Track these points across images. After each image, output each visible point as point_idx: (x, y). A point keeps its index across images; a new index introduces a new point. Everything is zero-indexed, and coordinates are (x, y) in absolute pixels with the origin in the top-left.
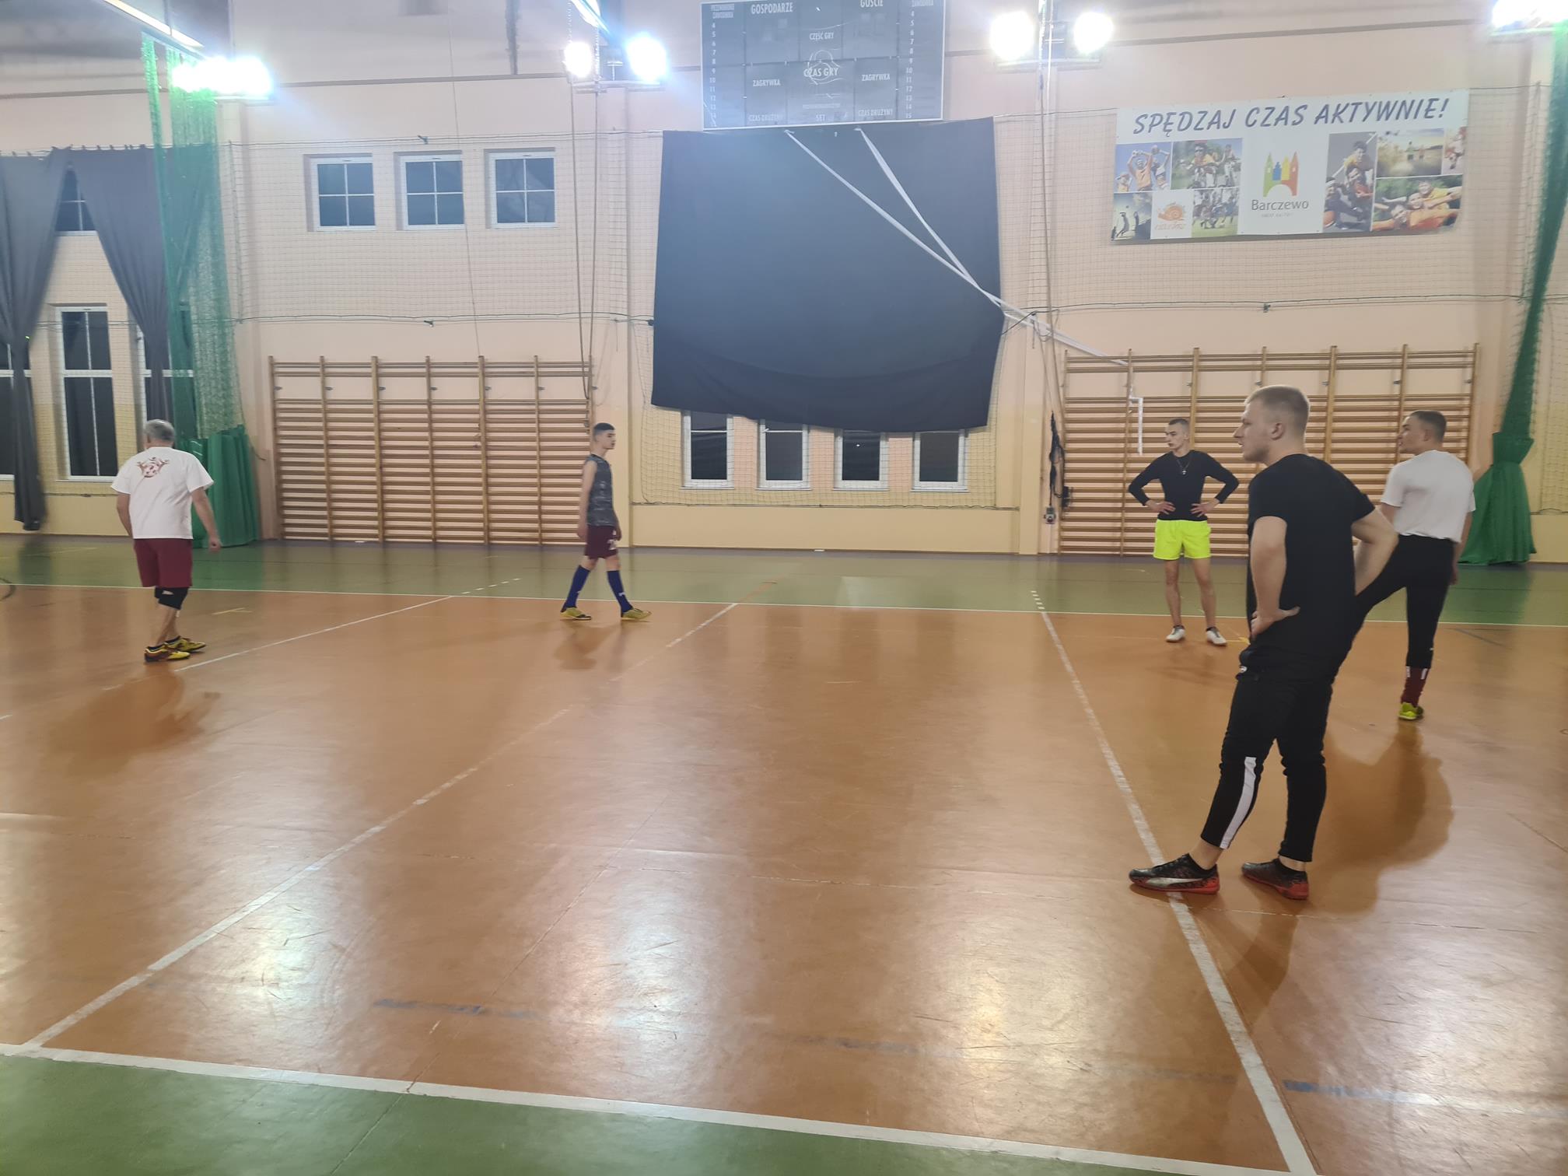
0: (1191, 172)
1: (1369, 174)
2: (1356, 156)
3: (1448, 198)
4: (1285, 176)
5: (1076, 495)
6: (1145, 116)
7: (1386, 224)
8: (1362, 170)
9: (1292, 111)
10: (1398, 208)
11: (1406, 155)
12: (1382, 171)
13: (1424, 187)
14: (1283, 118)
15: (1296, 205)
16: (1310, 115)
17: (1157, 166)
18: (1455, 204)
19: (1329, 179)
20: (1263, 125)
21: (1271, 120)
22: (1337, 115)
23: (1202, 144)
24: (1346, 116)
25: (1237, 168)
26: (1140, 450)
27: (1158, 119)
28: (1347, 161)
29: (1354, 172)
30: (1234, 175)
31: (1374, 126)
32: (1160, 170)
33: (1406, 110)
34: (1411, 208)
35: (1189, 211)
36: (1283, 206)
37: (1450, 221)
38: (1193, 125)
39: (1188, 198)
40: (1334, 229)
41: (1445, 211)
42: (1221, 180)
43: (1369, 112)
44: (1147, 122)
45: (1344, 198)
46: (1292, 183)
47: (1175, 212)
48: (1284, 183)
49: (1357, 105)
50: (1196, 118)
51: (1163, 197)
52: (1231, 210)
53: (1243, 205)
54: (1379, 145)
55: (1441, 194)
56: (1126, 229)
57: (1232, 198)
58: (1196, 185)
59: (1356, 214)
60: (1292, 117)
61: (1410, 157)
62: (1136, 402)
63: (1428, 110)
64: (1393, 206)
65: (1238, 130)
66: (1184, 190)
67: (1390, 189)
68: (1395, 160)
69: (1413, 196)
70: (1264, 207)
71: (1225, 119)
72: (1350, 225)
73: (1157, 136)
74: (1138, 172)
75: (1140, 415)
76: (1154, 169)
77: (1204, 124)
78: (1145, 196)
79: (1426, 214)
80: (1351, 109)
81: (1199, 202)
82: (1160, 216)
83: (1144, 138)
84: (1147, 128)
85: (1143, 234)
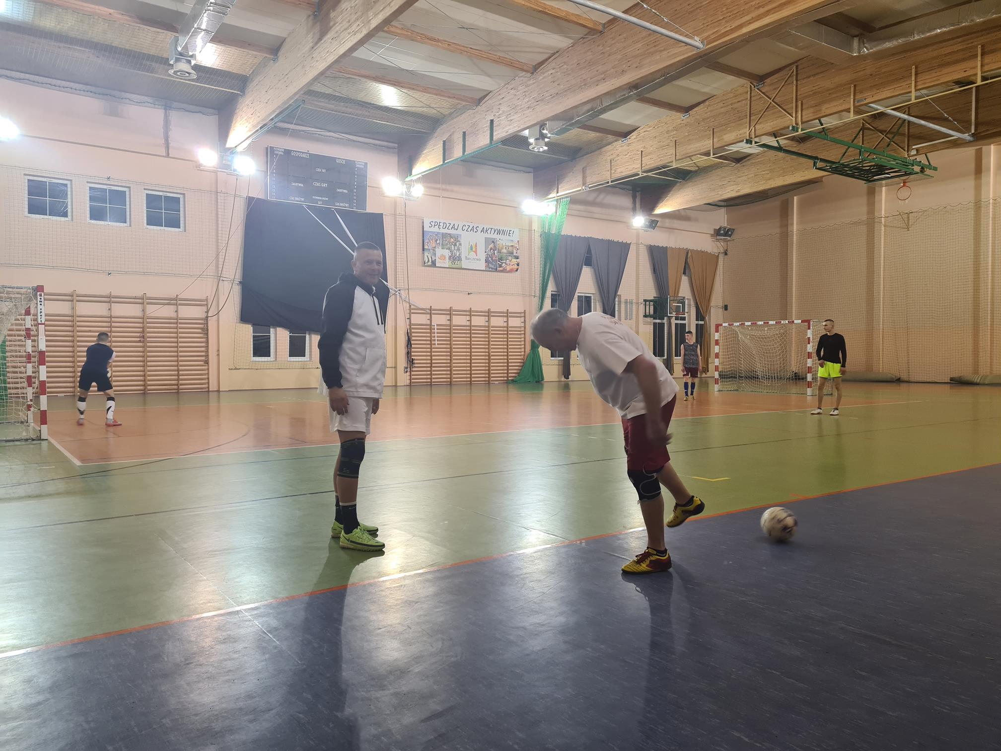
0: (447, 244)
1: (496, 252)
2: (492, 246)
3: (516, 263)
4: (474, 250)
5: (416, 361)
6: (433, 222)
7: (501, 269)
8: (494, 251)
9: (475, 228)
10: (504, 264)
11: (505, 247)
12: (499, 252)
13: (510, 258)
14: (472, 230)
15: (477, 260)
16: (480, 229)
17: (437, 240)
18: (518, 265)
19: (485, 252)
20: (467, 231)
21: (469, 230)
22: (486, 231)
23: (450, 234)
24: (489, 232)
25: (460, 244)
26: (436, 344)
27: (436, 223)
28: (490, 247)
29: (492, 251)
30: (460, 247)
31: (495, 236)
32: (438, 242)
33: (504, 232)
34: (507, 264)
35: (447, 257)
36: (474, 259)
37: (517, 270)
38: (447, 227)
39: (447, 253)
40: (488, 269)
41: (516, 267)
42: (456, 248)
43: (495, 232)
44: (433, 224)
45: (490, 259)
46: (476, 252)
47: (443, 257)
48: (473, 251)
49: (492, 229)
50: (448, 225)
51: (440, 251)
52: (459, 259)
53: (463, 257)
54: (498, 243)
55: (514, 261)
56: (429, 261)
57: (459, 255)
58: (449, 249)
59: (493, 264)
60: (475, 230)
61: (506, 248)
62: (434, 326)
63: (509, 234)
64: (503, 263)
65: (460, 232)
66: (445, 250)
67: (501, 257)
68: (502, 249)
69: (508, 261)
70: (468, 259)
71: (456, 227)
72: (492, 269)
73: (436, 229)
74: (431, 241)
75: (436, 331)
76: (436, 241)
77: (450, 228)
78: (434, 250)
79: (511, 267)
80: (490, 230)
81: (450, 255)
82: (439, 258)
83: (432, 229)
84: (433, 226)
85: (434, 264)
